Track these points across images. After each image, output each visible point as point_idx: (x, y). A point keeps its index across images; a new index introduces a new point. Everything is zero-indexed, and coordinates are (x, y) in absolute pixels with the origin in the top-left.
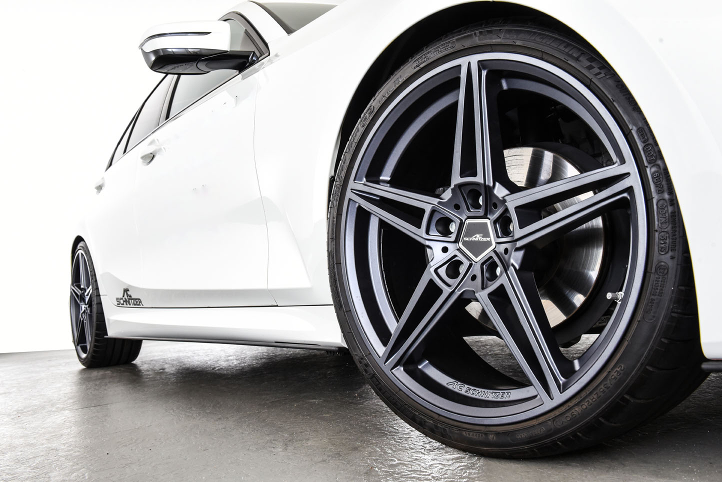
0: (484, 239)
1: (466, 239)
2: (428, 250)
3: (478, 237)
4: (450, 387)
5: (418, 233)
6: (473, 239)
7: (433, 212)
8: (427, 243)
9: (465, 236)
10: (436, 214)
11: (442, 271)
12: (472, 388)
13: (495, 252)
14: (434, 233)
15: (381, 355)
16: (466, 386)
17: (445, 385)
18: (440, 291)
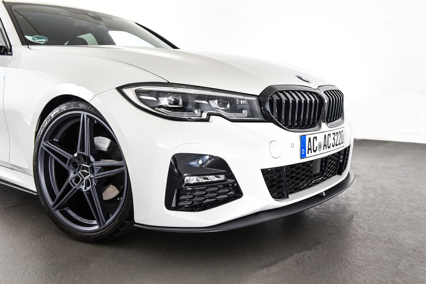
0: (87, 172)
1: (81, 170)
2: (69, 172)
3: (85, 171)
4: (75, 217)
5: (66, 166)
6: (84, 171)
7: (71, 160)
8: (69, 170)
9: (81, 169)
10: (72, 161)
11: (73, 181)
12: (82, 218)
13: (90, 178)
14: (71, 166)
15: (51, 205)
16: (80, 218)
17: (73, 216)
18: (72, 188)
